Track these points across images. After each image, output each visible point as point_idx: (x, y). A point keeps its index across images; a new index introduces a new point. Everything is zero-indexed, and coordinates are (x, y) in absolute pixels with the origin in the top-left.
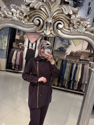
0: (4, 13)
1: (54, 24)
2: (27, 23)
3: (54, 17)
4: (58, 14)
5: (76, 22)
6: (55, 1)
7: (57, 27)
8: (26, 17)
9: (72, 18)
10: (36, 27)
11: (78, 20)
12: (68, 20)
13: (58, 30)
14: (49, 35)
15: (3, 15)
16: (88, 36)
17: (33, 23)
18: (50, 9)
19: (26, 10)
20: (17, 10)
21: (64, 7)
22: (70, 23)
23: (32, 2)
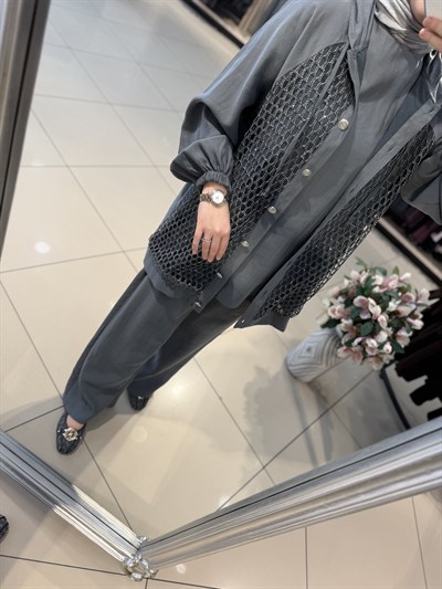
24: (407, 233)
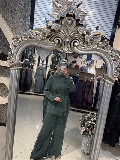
1: (71, 42)
2: (49, 42)
3: (71, 36)
4: (74, 34)
5: (89, 40)
6: (72, 24)
7: (74, 45)
8: (48, 37)
9: (86, 37)
10: (56, 45)
11: (91, 38)
12: (83, 38)
14: (67, 52)
15: (29, 36)
16: (100, 52)
17: (54, 42)
19: (47, 31)
20: (40, 32)
21: (80, 28)
22: (85, 41)
23: (53, 25)
24: (87, 109)
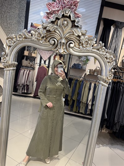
0: (25, 35)
1: (67, 43)
2: (44, 42)
3: (66, 37)
4: (70, 35)
5: (85, 42)
8: (43, 37)
9: (81, 38)
10: (51, 46)
11: (86, 40)
12: (78, 40)
13: (70, 48)
14: (62, 53)
16: (95, 53)
17: (49, 43)
18: (63, 31)
19: (43, 32)
20: (35, 32)
21: (75, 29)
22: (80, 43)
23: (48, 25)
